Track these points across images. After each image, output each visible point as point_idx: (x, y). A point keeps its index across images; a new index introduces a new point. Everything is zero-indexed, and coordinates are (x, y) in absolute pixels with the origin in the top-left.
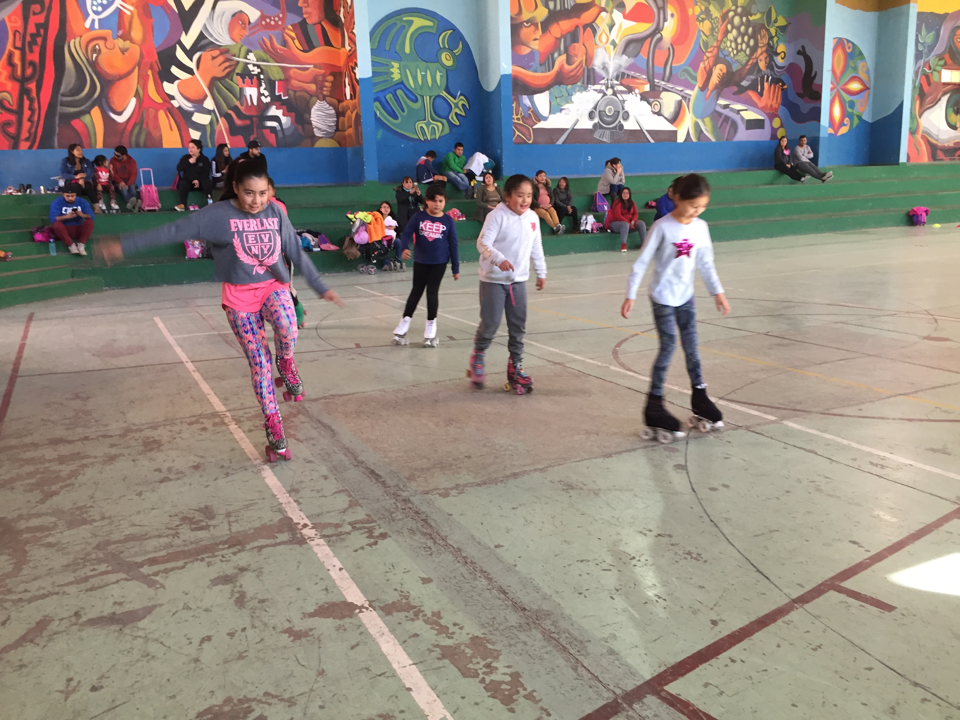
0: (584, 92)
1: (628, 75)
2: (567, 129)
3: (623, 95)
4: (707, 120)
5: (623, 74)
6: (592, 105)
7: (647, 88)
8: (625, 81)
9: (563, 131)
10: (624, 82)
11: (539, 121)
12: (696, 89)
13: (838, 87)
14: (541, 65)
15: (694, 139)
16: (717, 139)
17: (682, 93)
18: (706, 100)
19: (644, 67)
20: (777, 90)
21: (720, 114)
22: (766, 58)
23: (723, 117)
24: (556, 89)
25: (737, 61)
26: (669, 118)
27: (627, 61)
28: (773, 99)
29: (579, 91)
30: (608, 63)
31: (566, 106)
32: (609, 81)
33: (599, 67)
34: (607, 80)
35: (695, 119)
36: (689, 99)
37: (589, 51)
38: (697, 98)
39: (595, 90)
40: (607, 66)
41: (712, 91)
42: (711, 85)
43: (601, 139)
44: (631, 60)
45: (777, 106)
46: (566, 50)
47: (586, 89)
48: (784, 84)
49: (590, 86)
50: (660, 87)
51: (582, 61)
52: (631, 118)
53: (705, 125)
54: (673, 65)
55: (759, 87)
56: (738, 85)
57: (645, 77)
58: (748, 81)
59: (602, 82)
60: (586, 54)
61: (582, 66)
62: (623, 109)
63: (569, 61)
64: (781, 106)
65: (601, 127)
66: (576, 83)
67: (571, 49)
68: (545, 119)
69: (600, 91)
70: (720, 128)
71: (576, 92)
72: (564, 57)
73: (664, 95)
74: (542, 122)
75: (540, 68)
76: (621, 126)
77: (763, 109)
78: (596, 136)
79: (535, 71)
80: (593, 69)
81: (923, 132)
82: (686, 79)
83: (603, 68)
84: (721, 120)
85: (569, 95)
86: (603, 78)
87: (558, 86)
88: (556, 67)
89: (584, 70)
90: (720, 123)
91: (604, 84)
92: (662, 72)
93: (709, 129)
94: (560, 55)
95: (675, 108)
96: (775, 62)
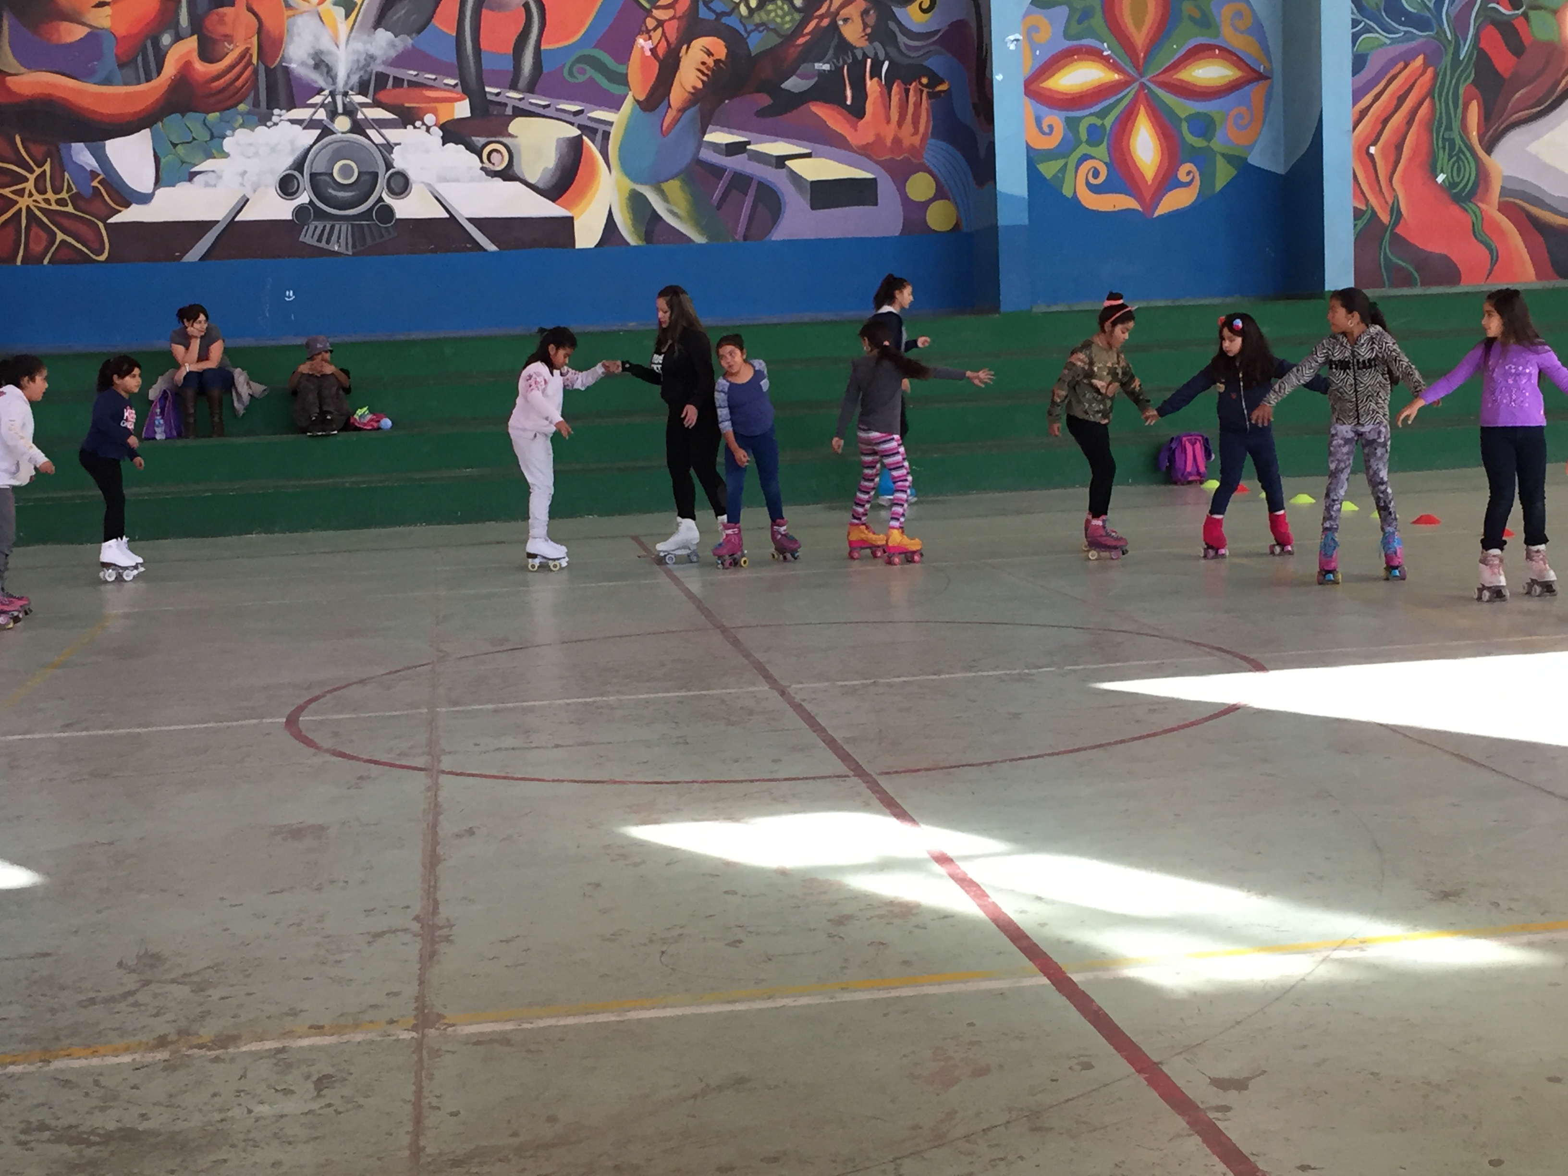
0: (261, 129)
1: (398, 82)
2: (218, 222)
3: (383, 131)
4: (673, 187)
5: (381, 79)
6: (289, 161)
7: (462, 109)
8: (389, 94)
9: (204, 226)
10: (383, 96)
11: (127, 205)
12: (628, 105)
13: (1144, 80)
14: (121, 66)
15: (632, 239)
16: (710, 238)
17: (579, 120)
18: (664, 134)
19: (451, 57)
20: (912, 99)
21: (717, 171)
22: (865, 13)
23: (727, 175)
24: (173, 124)
25: (763, 25)
26: (540, 186)
27: (392, 45)
28: (900, 124)
29: (242, 126)
30: (329, 53)
31: (207, 165)
32: (339, 99)
33: (303, 64)
34: (332, 94)
35: (628, 185)
36: (606, 135)
37: (268, 23)
38: (630, 130)
39: (293, 122)
40: (327, 59)
41: (682, 110)
42: (677, 95)
43: (323, 244)
44: (404, 42)
45: (917, 140)
46: (197, 27)
47: (264, 120)
48: (935, 80)
49: (276, 111)
50: (506, 105)
51: (248, 49)
52: (416, 189)
53: (665, 198)
54: (543, 48)
55: (849, 93)
56: (773, 88)
57: (453, 82)
58: (803, 77)
59: (317, 99)
60: (259, 32)
61: (250, 62)
62: (389, 165)
63: (207, 52)
64: (932, 141)
65: (321, 215)
66: (236, 105)
67: (211, 21)
68: (145, 199)
69: (311, 124)
70: (719, 207)
71: (234, 130)
72: (192, 43)
73: (517, 126)
74: (134, 207)
75: (118, 73)
76: (388, 211)
77: (867, 152)
78: (308, 237)
79: (107, 81)
80: (287, 71)
81: (1504, 191)
82: (591, 80)
83: (317, 67)
84: (722, 185)
85: (212, 137)
86: (320, 91)
87: (178, 116)
88: (170, 69)
89: (256, 72)
90: (717, 195)
91: (323, 105)
92: (508, 65)
93: (681, 212)
94: (178, 38)
95: (560, 158)
96: (898, 23)
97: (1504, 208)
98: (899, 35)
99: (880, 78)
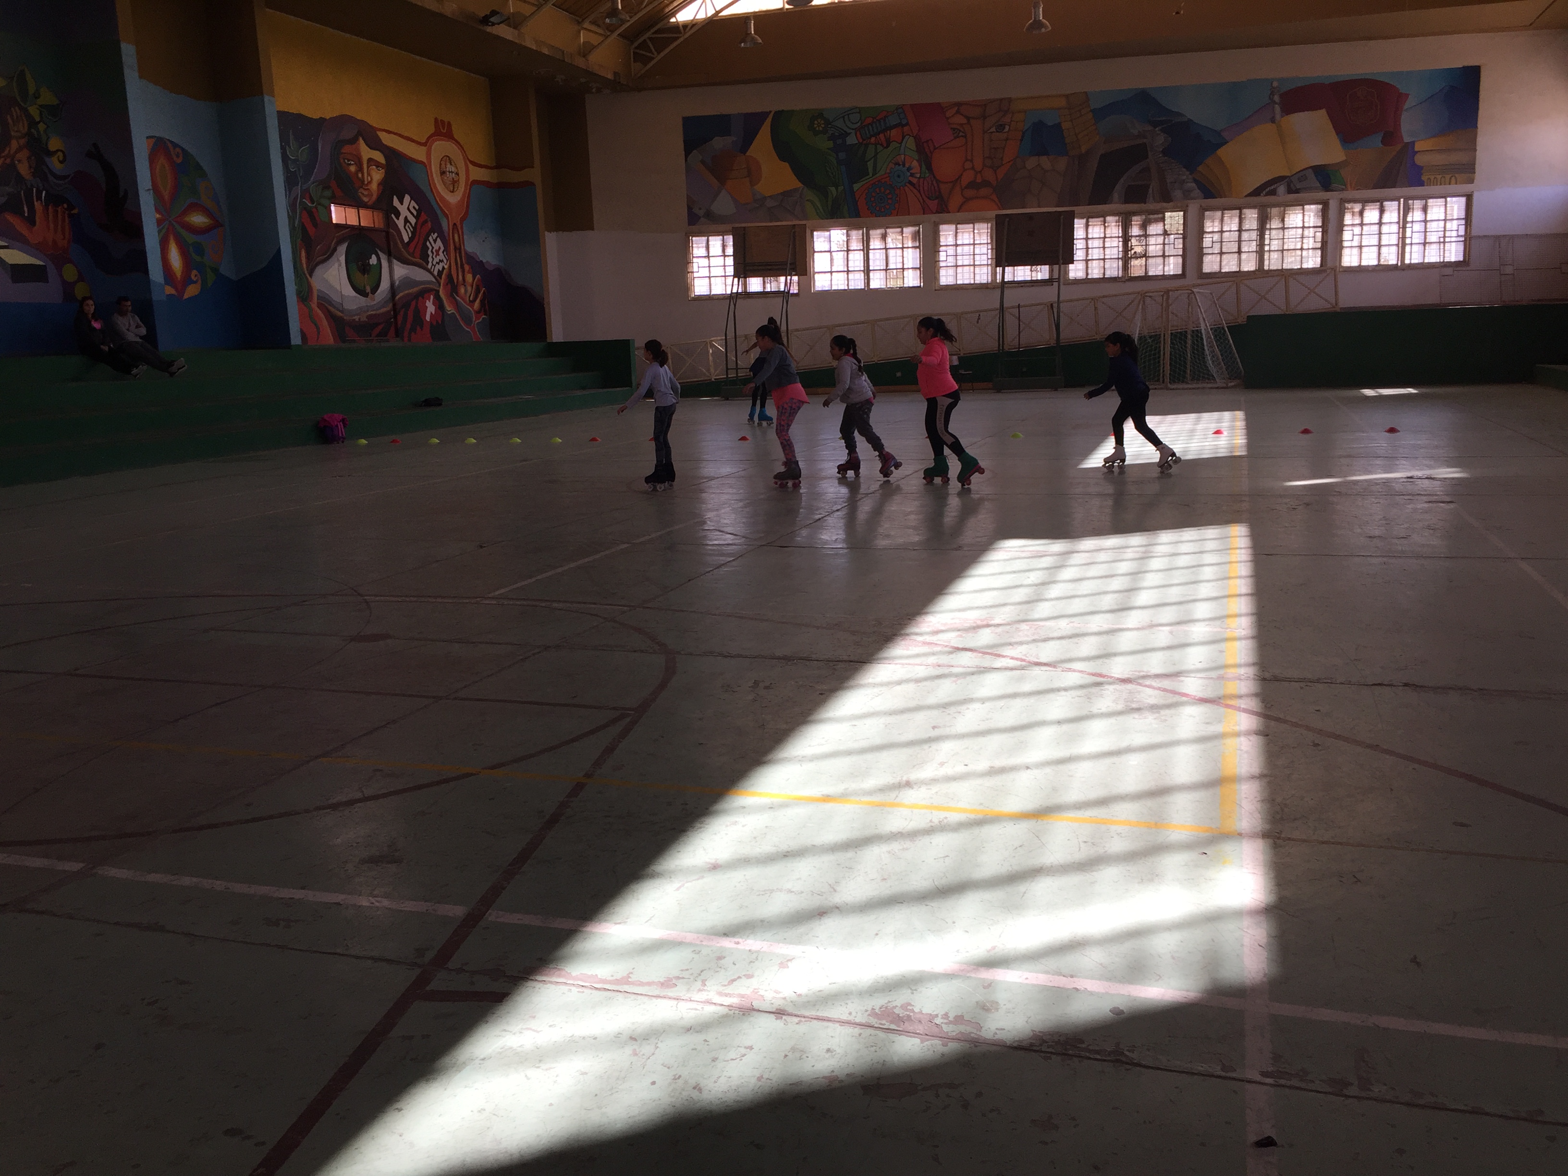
13: (170, 219)
20: (60, 217)
28: (55, 231)
45: (65, 243)
48: (72, 206)
55: (26, 209)
64: (74, 245)
77: (39, 248)
81: (318, 296)
96: (47, 166)
97: (320, 306)
98: (49, 175)
99: (41, 201)
